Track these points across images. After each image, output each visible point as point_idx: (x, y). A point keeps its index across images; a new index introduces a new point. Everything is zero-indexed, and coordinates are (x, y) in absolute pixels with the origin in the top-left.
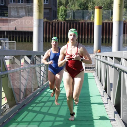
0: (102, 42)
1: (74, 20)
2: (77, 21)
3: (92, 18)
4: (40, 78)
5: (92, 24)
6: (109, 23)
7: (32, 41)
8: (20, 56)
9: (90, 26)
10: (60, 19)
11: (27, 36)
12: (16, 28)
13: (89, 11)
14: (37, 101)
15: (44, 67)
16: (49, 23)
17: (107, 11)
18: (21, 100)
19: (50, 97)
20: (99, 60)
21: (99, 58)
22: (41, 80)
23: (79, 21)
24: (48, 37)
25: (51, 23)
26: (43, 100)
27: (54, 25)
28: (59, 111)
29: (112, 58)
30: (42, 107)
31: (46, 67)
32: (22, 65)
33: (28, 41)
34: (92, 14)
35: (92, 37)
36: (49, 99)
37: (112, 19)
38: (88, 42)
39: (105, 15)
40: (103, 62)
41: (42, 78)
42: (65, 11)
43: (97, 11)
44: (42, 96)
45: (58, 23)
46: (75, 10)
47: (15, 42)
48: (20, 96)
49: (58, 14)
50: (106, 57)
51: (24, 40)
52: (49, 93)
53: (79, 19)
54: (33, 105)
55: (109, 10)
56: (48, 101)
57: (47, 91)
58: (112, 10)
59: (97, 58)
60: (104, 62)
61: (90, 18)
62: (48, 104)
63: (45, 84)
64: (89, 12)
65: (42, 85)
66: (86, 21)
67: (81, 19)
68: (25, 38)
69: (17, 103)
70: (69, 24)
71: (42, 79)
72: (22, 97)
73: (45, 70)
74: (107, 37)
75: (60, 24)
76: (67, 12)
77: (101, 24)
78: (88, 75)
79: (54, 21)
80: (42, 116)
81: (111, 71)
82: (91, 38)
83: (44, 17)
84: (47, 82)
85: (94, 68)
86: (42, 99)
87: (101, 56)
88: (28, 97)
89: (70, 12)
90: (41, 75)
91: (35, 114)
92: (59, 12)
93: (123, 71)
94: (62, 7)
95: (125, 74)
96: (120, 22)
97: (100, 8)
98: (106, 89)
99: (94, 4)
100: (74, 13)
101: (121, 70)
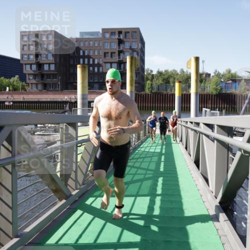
0: (182, 109)
1: (158, 92)
2: (161, 92)
3: (173, 90)
5: (174, 95)
6: (187, 95)
9: (171, 96)
10: (147, 91)
13: (170, 84)
14: (131, 158)
16: (139, 94)
19: (141, 154)
21: (180, 122)
26: (135, 157)
27: (142, 96)
29: (192, 123)
30: (135, 163)
34: (173, 87)
37: (189, 91)
39: (184, 88)
41: (134, 139)
42: (152, 85)
43: (177, 85)
46: (160, 84)
49: (146, 87)
50: (187, 122)
53: (163, 92)
55: (186, 84)
56: (139, 158)
60: (184, 126)
61: (171, 90)
62: (139, 160)
63: (136, 144)
64: (170, 86)
66: (168, 93)
67: (164, 90)
70: (154, 96)
75: (147, 95)
76: (153, 85)
77: (181, 95)
79: (142, 93)
80: (136, 170)
81: (191, 133)
82: (172, 106)
83: (135, 90)
89: (155, 86)
93: (202, 133)
94: (149, 82)
95: (204, 136)
96: (196, 93)
97: (180, 82)
98: (186, 148)
99: (175, 79)
100: (158, 86)
101: (200, 133)
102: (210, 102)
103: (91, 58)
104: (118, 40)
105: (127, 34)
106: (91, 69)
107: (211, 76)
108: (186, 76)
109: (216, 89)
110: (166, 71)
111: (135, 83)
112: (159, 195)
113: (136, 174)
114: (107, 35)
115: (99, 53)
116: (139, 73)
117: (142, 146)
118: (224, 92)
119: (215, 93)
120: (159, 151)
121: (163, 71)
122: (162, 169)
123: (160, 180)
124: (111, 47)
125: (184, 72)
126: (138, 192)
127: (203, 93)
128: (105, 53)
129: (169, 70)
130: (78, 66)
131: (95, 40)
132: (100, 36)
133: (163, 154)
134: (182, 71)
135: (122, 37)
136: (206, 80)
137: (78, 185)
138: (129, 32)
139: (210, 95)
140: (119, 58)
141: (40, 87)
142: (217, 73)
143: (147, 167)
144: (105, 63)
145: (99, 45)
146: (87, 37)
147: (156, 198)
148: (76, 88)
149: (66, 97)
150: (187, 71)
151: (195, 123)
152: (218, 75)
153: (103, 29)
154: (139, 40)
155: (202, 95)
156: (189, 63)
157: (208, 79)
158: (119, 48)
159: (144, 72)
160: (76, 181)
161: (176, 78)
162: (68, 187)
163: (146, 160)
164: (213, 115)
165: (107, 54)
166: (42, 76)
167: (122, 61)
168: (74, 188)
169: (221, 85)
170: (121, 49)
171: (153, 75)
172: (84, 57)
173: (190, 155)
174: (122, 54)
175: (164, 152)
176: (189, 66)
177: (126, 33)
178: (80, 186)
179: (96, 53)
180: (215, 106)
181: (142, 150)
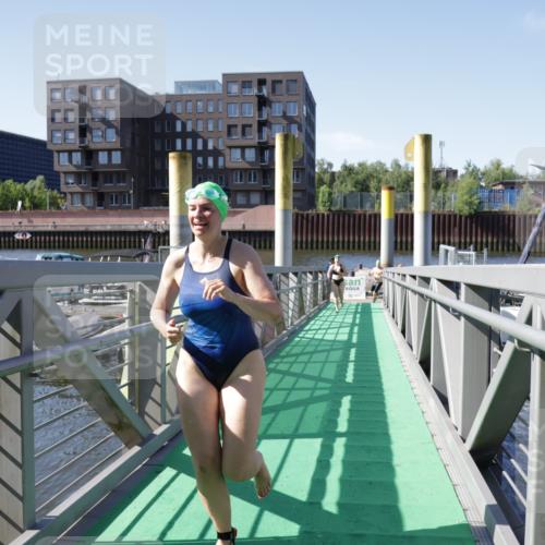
0: (396, 248)
1: (345, 210)
2: (350, 211)
3: (376, 206)
4: (288, 313)
5: (377, 217)
6: (407, 216)
7: (272, 247)
9: (373, 219)
10: (321, 209)
11: (262, 239)
12: (244, 226)
13: (371, 193)
14: (283, 354)
15: (295, 293)
16: (302, 215)
17: (402, 193)
19: (306, 346)
20: (390, 280)
21: (390, 276)
22: (289, 317)
25: (305, 216)
26: (294, 351)
27: (310, 218)
28: (322, 370)
29: (414, 277)
30: (292, 364)
31: (297, 293)
33: (265, 248)
34: (377, 199)
35: (378, 240)
36: (304, 349)
37: (411, 209)
38: (370, 248)
39: (399, 201)
40: (397, 284)
41: (290, 312)
42: (330, 194)
43: (385, 194)
44: (291, 344)
45: (318, 215)
46: (348, 192)
49: (318, 200)
50: (404, 275)
52: (303, 339)
53: (354, 209)
55: (405, 191)
56: (302, 353)
57: (300, 335)
58: (412, 192)
59: (387, 277)
60: (399, 285)
61: (373, 206)
62: (301, 358)
63: (296, 322)
64: (371, 196)
65: (292, 323)
66: (366, 211)
67: (357, 208)
68: (260, 241)
70: (336, 217)
71: (290, 315)
73: (295, 298)
74: (404, 240)
75: (321, 216)
76: (333, 196)
77: (393, 217)
78: (373, 306)
79: (310, 212)
80: (293, 379)
81: (413, 300)
82: (375, 242)
83: (294, 206)
84: (299, 320)
86: (291, 350)
87: (394, 274)
88: (267, 346)
89: (338, 197)
90: (289, 308)
91: (280, 376)
92: (318, 196)
93: (435, 301)
94: (324, 188)
95: (438, 306)
96: (426, 213)
97: (391, 188)
98: (403, 332)
99: (379, 181)
100: (345, 198)
101: (431, 300)
102: (457, 230)
103: (200, 137)
104: (256, 99)
105: (278, 86)
106: (200, 160)
107: (459, 174)
108: (404, 176)
109: (470, 204)
110: (360, 165)
111: (294, 191)
112: (341, 435)
113: (293, 389)
114: (235, 89)
115: (216, 126)
116: (303, 169)
117: (307, 328)
118: (486, 209)
119: (466, 211)
120: (345, 337)
121: (356, 165)
122: (350, 378)
123: (346, 402)
124: (241, 113)
125: (399, 166)
126: (297, 429)
127: (441, 211)
128: (230, 127)
129: (369, 163)
130: (171, 155)
131: (207, 99)
132: (219, 90)
133: (354, 345)
134: (397, 164)
135: (265, 91)
136: (447, 185)
137: (168, 414)
138: (281, 82)
139: (455, 216)
140: (260, 137)
141: (90, 200)
142: (471, 169)
143: (316, 374)
144: (230, 147)
145: (216, 108)
146: (190, 92)
147: (334, 441)
148: (166, 203)
149: (146, 222)
150: (407, 165)
151: (420, 277)
152: (474, 173)
153: (225, 76)
154: (302, 97)
155: (439, 216)
156: (409, 148)
157: (451, 182)
158: (260, 115)
159: (313, 166)
160: (163, 405)
161: (384, 180)
162: (146, 418)
163: (316, 357)
164: (462, 259)
165: (233, 130)
166: (95, 176)
167: (266, 143)
168: (159, 420)
169: (480, 194)
170: (265, 117)
171: (333, 174)
172: (184, 135)
173: (411, 347)
174: (265, 129)
175: (355, 340)
176: (409, 155)
177: (274, 82)
178: (172, 415)
179: (211, 128)
180: (468, 240)
181: (307, 336)
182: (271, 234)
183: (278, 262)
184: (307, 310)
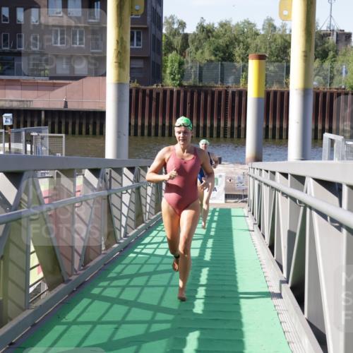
0: (266, 136)
1: (201, 85)
2: (207, 87)
3: (242, 81)
4: (120, 220)
5: (243, 94)
6: (282, 94)
7: (102, 133)
8: (73, 169)
9: (237, 99)
10: (169, 83)
11: (91, 121)
13: (235, 63)
14: (111, 275)
15: (130, 195)
16: (144, 91)
17: (276, 64)
18: (76, 272)
19: (143, 265)
20: (256, 179)
21: (257, 173)
22: (121, 225)
23: (214, 87)
24: (140, 124)
25: (148, 92)
26: (126, 272)
27: (154, 95)
28: (162, 297)
29: (285, 175)
30: (123, 288)
31: (133, 194)
32: (79, 191)
33: (94, 133)
34: (243, 71)
35: (243, 125)
36: (140, 269)
37: (287, 85)
38: (232, 136)
39: (272, 74)
40: (265, 184)
41: (124, 219)
42: (181, 64)
43: (253, 65)
44: (124, 262)
45: (165, 92)
46: (205, 62)
47: (63, 135)
48: (72, 262)
49: (165, 72)
50: (274, 173)
51: (84, 130)
52: (140, 256)
53: (212, 84)
54: (101, 284)
55: (281, 62)
56: (138, 275)
57: (136, 250)
58: (288, 62)
59: (252, 174)
60: (268, 185)
61: (237, 81)
63: (131, 233)
64: (235, 67)
65: (125, 236)
66: (228, 87)
67: (217, 83)
69: (65, 279)
70: (189, 94)
71: (124, 223)
72: (76, 266)
73: (131, 201)
74: (278, 126)
75: (168, 93)
76: (186, 66)
77: (263, 95)
78: (233, 213)
79: (155, 86)
80: (125, 308)
81: (284, 206)
82: (239, 126)
83: (132, 79)
84: (136, 230)
85: (246, 196)
86: (124, 269)
87: (261, 170)
88: (91, 264)
89: (192, 67)
90: (122, 213)
91: (107, 305)
92: (166, 67)
93: (311, 208)
94: (173, 56)
95: (315, 214)
96: (305, 91)
97: (261, 57)
99: (247, 48)
100: (201, 69)
101: (306, 206)
108: (279, 41)
110: (222, 25)
111: (132, 58)
113: (123, 321)
116: (146, 29)
117: (147, 240)
121: (216, 25)
123: (192, 340)
125: (275, 28)
127: (327, 89)
133: (206, 264)
134: (270, 25)
143: (155, 303)
151: (294, 176)
155: (325, 94)
156: (285, 4)
157: (342, 48)
159: (160, 27)
161: (253, 46)
163: (156, 279)
171: (186, 36)
175: (208, 257)
176: (286, 13)
181: (144, 251)
182: (102, 115)
183: (110, 153)
184: (146, 216)
